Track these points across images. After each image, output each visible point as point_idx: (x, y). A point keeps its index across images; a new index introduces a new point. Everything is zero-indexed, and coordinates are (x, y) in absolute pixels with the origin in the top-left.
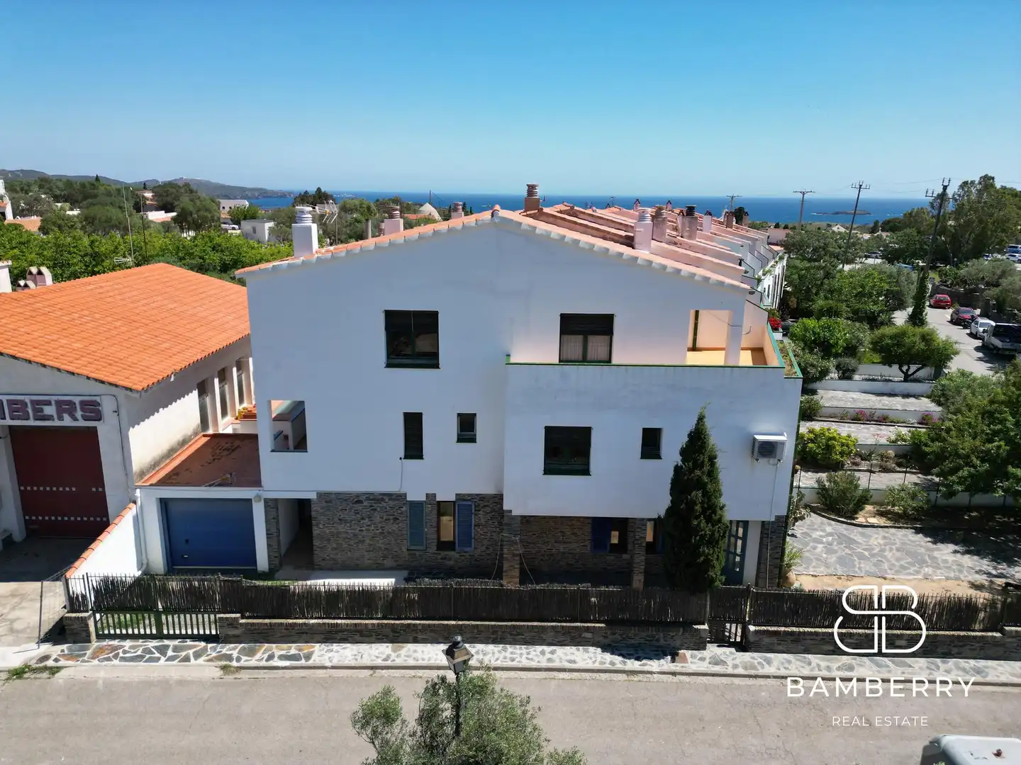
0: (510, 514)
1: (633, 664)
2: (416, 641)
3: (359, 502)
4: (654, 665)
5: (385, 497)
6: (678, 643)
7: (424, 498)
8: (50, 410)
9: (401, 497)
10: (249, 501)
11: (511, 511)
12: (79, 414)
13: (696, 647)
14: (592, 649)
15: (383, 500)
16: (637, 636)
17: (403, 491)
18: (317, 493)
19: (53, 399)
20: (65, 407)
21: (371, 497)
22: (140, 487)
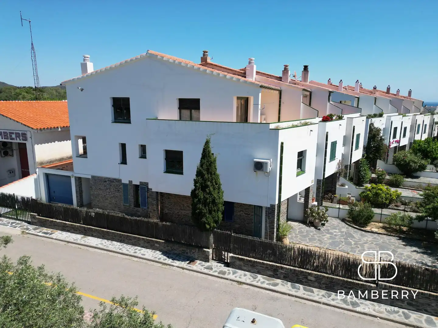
0: (151, 190)
1: (169, 261)
2: (92, 236)
3: (105, 181)
4: (177, 263)
5: (114, 181)
6: (196, 257)
7: (128, 183)
8: (14, 136)
9: (120, 181)
10: (70, 177)
11: (151, 189)
12: (21, 138)
13: (204, 260)
14: (158, 252)
15: (113, 182)
16: (178, 249)
17: (120, 178)
18: (91, 176)
19: (14, 132)
20: (18, 135)
21: (110, 180)
22: (38, 168)
